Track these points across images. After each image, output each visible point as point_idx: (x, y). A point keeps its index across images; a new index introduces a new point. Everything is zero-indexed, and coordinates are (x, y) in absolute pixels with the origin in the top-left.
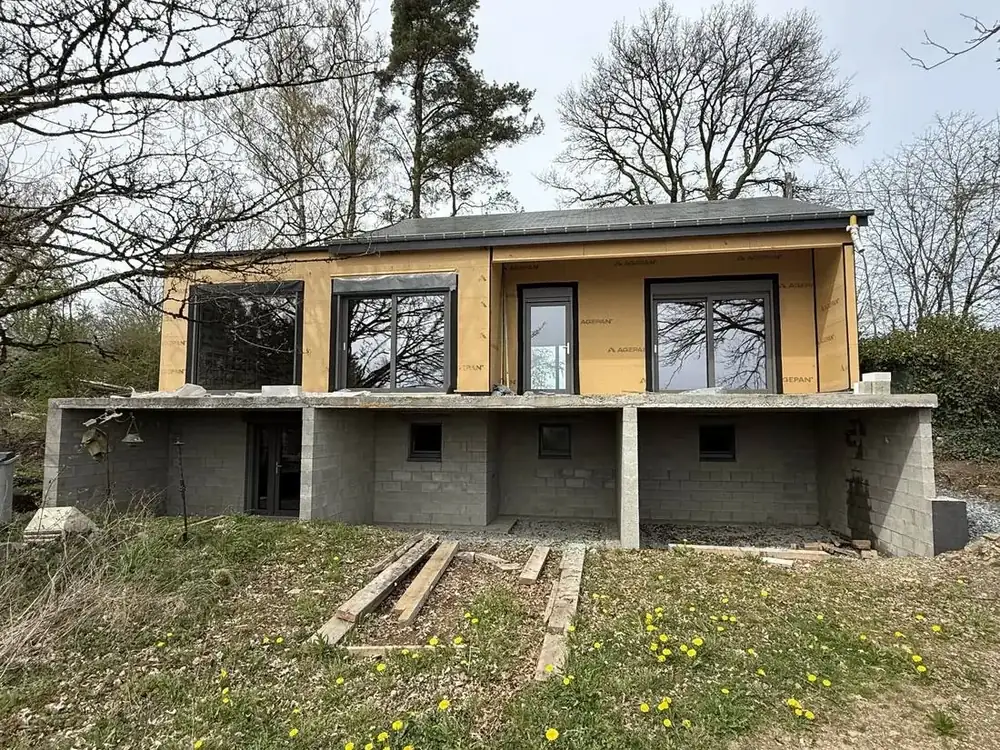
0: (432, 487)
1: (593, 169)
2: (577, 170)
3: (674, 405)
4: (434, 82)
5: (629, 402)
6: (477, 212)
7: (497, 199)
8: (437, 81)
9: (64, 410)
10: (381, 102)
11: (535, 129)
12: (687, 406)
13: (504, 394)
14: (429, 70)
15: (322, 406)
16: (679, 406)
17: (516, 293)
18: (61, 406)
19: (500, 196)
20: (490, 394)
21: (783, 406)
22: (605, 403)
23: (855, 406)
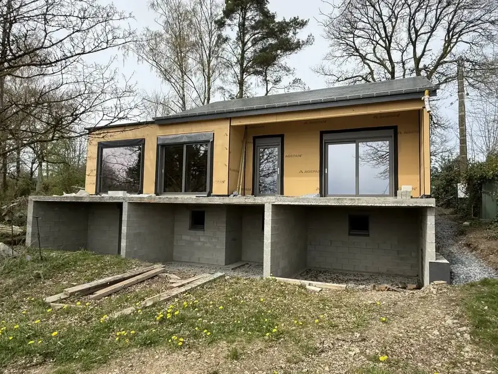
0: (199, 244)
1: (347, 62)
2: (338, 63)
3: (290, 203)
4: (253, 21)
5: (268, 201)
6: (281, 92)
7: (293, 83)
8: (255, 20)
9: (34, 201)
10: (219, 36)
11: (309, 41)
12: (296, 203)
13: (235, 196)
14: (249, 14)
15: (131, 201)
16: (292, 204)
17: (252, 141)
18: (33, 200)
19: (295, 81)
20: (228, 196)
21: (347, 204)
22: (256, 201)
23: (387, 205)
